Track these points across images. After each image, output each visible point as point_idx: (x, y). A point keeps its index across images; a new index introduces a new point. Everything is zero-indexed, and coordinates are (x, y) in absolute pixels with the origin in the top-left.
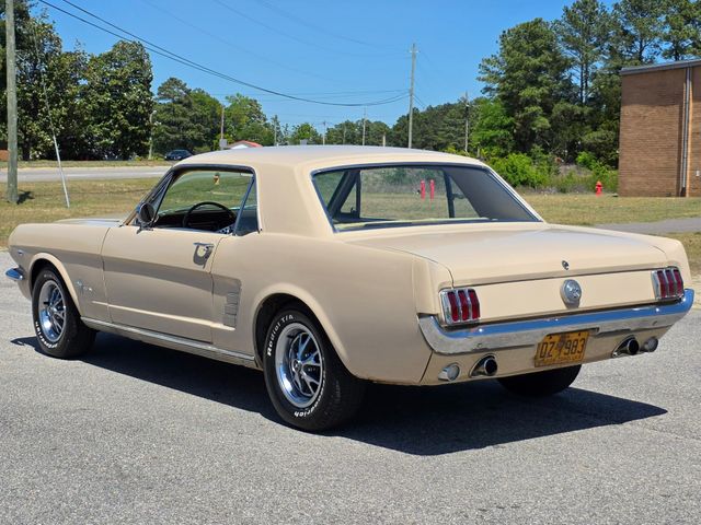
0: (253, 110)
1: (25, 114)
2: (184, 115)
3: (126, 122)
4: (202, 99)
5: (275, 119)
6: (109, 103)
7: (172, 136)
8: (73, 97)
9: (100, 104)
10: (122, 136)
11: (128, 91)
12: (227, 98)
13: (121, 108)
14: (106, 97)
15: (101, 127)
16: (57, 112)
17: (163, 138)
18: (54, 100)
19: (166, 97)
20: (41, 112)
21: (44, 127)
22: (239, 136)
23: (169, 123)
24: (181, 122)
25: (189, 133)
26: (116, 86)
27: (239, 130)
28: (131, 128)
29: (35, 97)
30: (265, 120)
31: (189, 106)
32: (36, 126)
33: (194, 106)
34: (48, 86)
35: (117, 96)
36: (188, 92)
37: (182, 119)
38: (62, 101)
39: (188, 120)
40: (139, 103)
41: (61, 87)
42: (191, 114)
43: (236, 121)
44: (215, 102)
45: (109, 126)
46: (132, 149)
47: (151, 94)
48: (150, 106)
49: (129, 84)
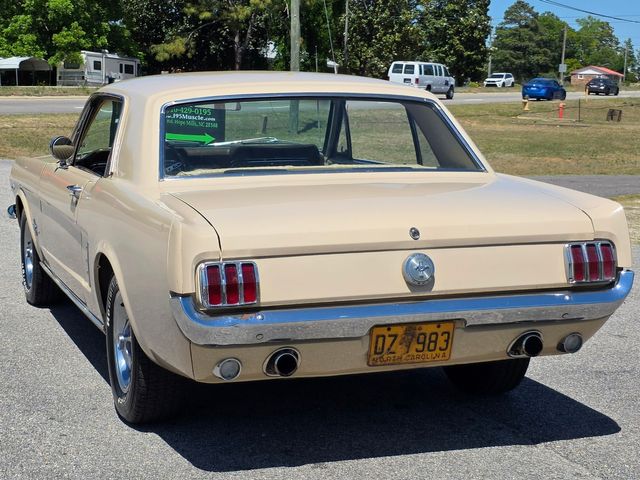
0: (605, 33)
1: (361, 40)
2: (530, 39)
3: (461, 48)
4: (551, 23)
5: (628, 43)
6: (446, 28)
7: (517, 62)
8: (407, 22)
9: (436, 29)
10: (458, 61)
11: (464, 15)
12: (577, 21)
13: (457, 33)
14: (443, 23)
15: (437, 53)
16: (389, 38)
17: (508, 63)
18: (388, 26)
19: (513, 21)
20: (376, 38)
21: (378, 54)
22: (589, 60)
23: (516, 49)
24: (527, 47)
25: (534, 58)
26: (454, 11)
27: (589, 54)
28: (466, 53)
29: (370, 23)
30: (617, 43)
31: (535, 30)
32: (370, 53)
33: (542, 29)
34: (383, 11)
35: (452, 20)
36: (536, 15)
37: (527, 43)
38: (396, 27)
39: (534, 45)
40: (476, 28)
41: (395, 13)
42: (537, 38)
43: (586, 44)
44: (564, 25)
45: (443, 52)
46: (466, 76)
47: (489, 19)
48: (486, 31)
49: (466, 8)
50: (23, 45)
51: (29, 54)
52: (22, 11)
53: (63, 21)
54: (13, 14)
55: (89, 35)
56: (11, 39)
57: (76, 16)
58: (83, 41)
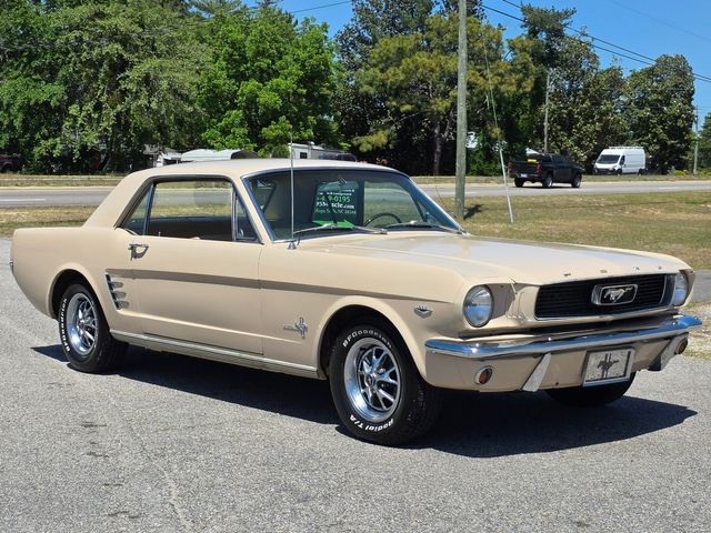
1: (561, 130)
3: (665, 136)
6: (648, 118)
8: (606, 113)
9: (640, 119)
10: (661, 150)
11: (667, 105)
13: (661, 122)
14: (646, 112)
15: (639, 142)
16: (589, 127)
18: (588, 117)
20: (576, 128)
21: (578, 143)
26: (657, 100)
28: (669, 143)
29: (570, 114)
32: (570, 142)
34: (583, 103)
35: (656, 109)
38: (597, 117)
40: (679, 117)
41: (596, 103)
45: (648, 141)
46: (670, 164)
47: (693, 108)
48: (690, 119)
49: (669, 98)
50: (235, 138)
51: (240, 146)
52: (234, 106)
53: (272, 115)
54: (226, 110)
55: (296, 129)
56: (225, 132)
57: (284, 110)
58: (290, 134)
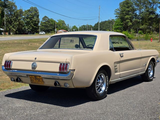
0: (63, 23)
1: (9, 24)
2: (48, 24)
3: (33, 26)
4: (52, 21)
5: (68, 25)
6: (29, 21)
7: (46, 29)
8: (20, 20)
9: (27, 21)
10: (32, 28)
12: (57, 20)
13: (32, 22)
14: (28, 20)
15: (28, 27)
16: (16, 23)
17: (44, 29)
18: (15, 21)
19: (44, 20)
20: (12, 23)
21: (13, 27)
22: (60, 28)
23: (45, 26)
24: (47, 26)
25: (49, 28)
26: (31, 17)
27: (60, 27)
28: (34, 27)
29: (11, 20)
30: (66, 25)
31: (49, 22)
32: (11, 27)
33: (50, 22)
34: (14, 17)
35: (31, 19)
36: (49, 19)
38: (17, 21)
39: (49, 25)
40: (36, 21)
41: (17, 18)
42: (49, 24)
43: (59, 25)
44: (55, 21)
45: (29, 27)
46: (35, 32)
47: (39, 19)
48: (39, 22)
49: (34, 17)
